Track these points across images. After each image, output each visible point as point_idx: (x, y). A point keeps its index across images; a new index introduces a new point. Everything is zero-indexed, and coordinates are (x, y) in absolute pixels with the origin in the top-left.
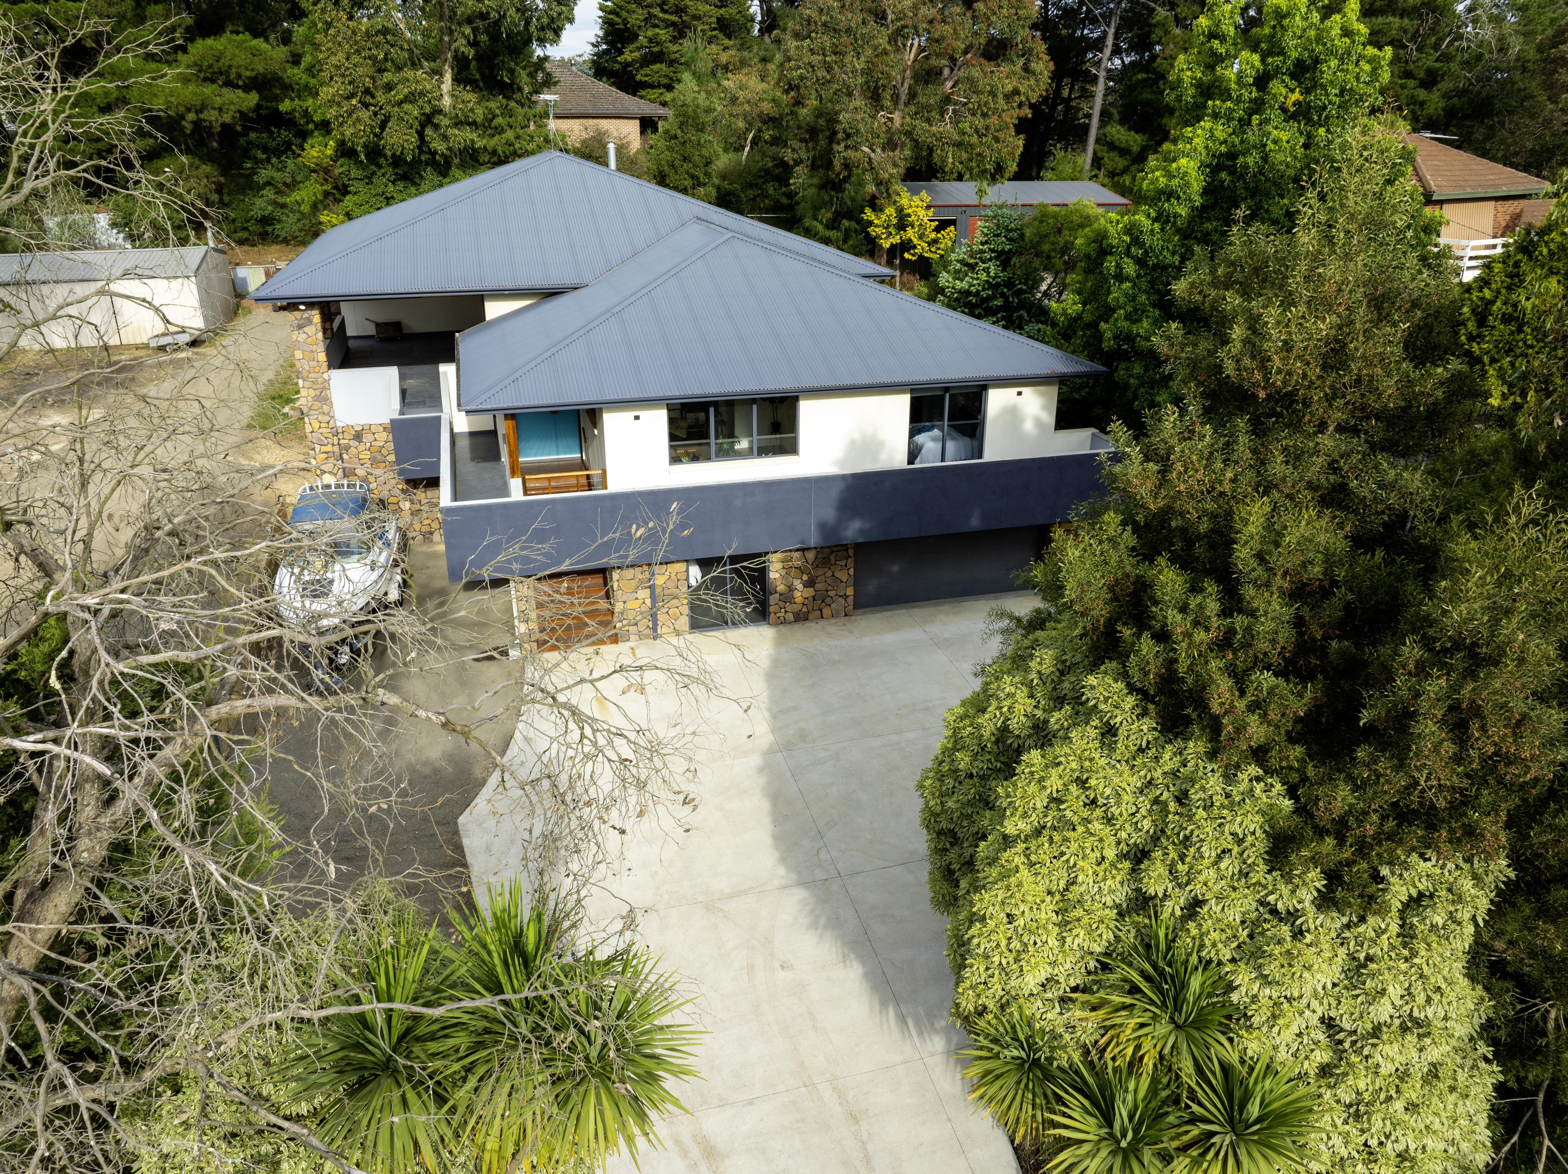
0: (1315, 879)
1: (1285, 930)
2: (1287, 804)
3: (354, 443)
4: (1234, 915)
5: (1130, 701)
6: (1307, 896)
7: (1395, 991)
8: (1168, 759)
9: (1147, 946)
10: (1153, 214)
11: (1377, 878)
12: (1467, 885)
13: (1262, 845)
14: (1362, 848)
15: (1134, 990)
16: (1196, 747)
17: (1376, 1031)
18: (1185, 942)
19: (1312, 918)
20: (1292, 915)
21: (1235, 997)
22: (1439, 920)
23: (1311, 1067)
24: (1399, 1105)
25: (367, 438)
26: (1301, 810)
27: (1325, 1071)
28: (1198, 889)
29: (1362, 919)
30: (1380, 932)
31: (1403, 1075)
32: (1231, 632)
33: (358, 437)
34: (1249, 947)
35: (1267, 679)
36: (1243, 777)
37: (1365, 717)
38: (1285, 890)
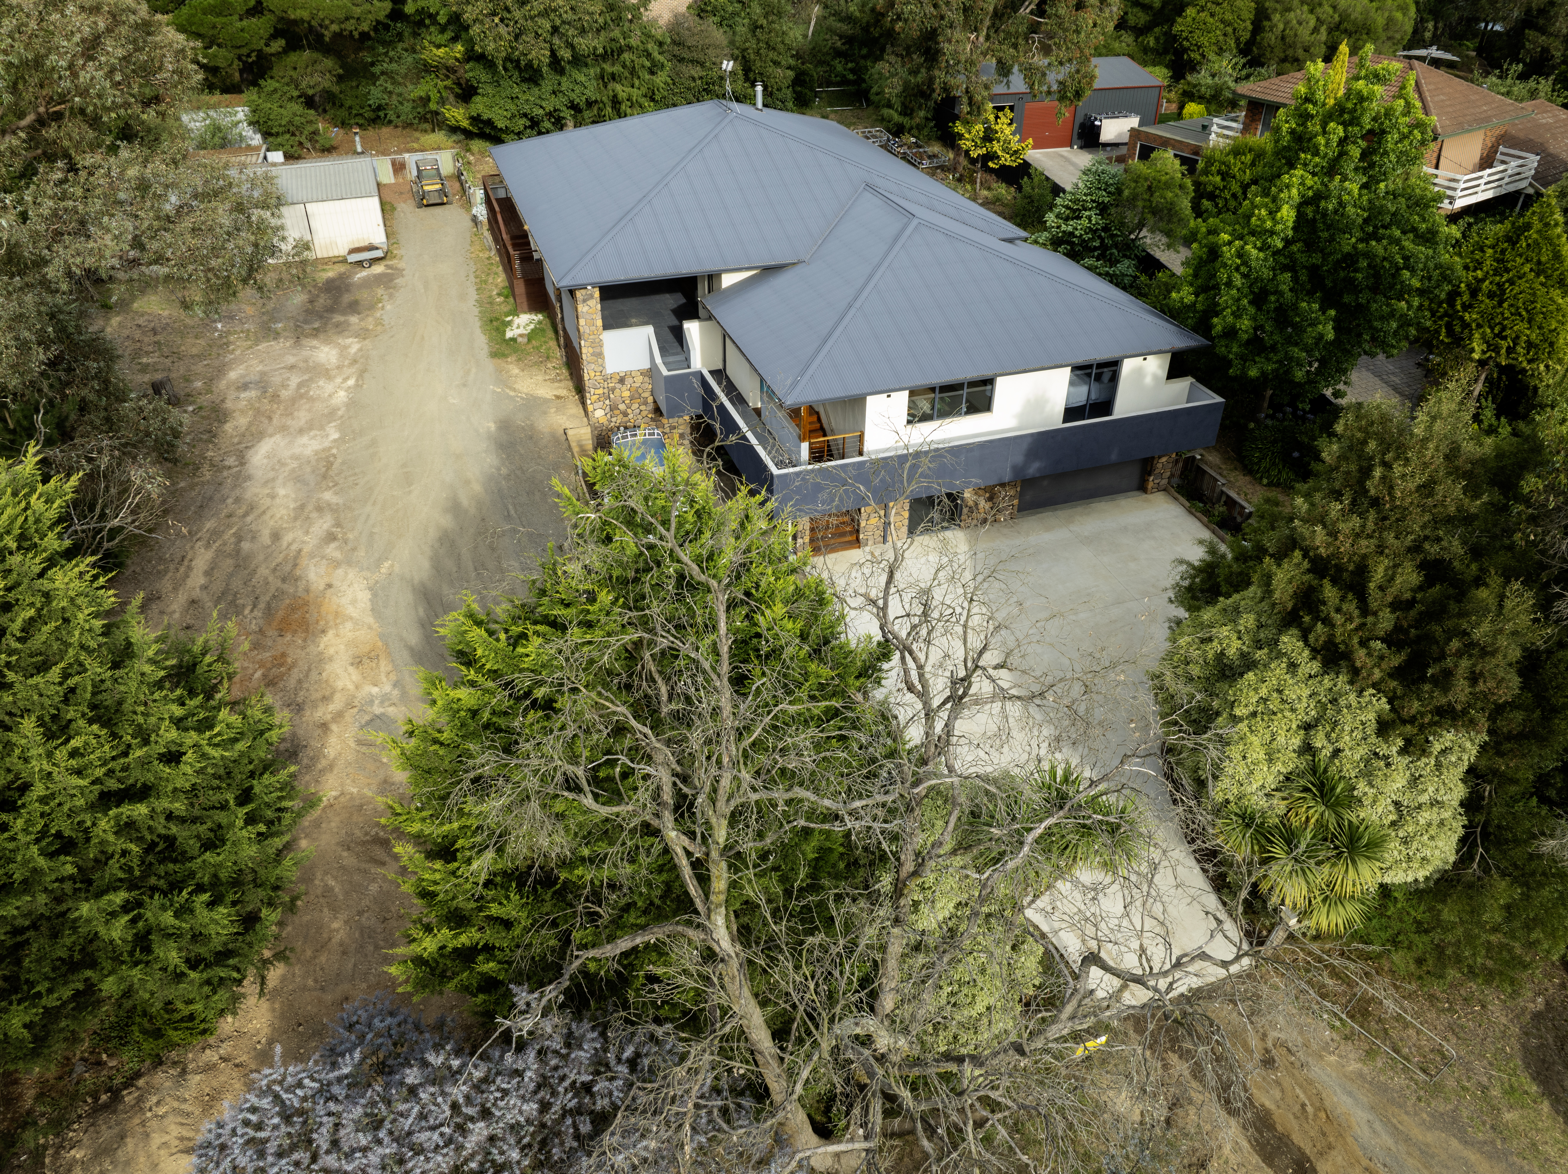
0: (1400, 742)
1: (1382, 763)
2: (1388, 707)
3: (619, 386)
4: (1357, 757)
5: (1306, 653)
6: (1394, 749)
7: (1431, 789)
8: (1327, 682)
9: (1314, 770)
10: (1259, 244)
11: (1428, 741)
12: (1468, 745)
13: (1374, 725)
14: (1422, 728)
15: (1306, 790)
16: (1342, 678)
17: (1420, 807)
18: (1333, 770)
19: (1396, 759)
20: (1386, 757)
21: (1355, 793)
22: (1453, 759)
23: (1387, 822)
24: (1426, 837)
25: (629, 381)
26: (1393, 709)
27: (1393, 824)
28: (1340, 745)
29: (1419, 759)
30: (1426, 765)
31: (1429, 825)
32: (1364, 624)
33: (622, 381)
34: (1365, 771)
35: (1378, 645)
36: (1366, 693)
37: (1430, 672)
38: (1385, 747)
